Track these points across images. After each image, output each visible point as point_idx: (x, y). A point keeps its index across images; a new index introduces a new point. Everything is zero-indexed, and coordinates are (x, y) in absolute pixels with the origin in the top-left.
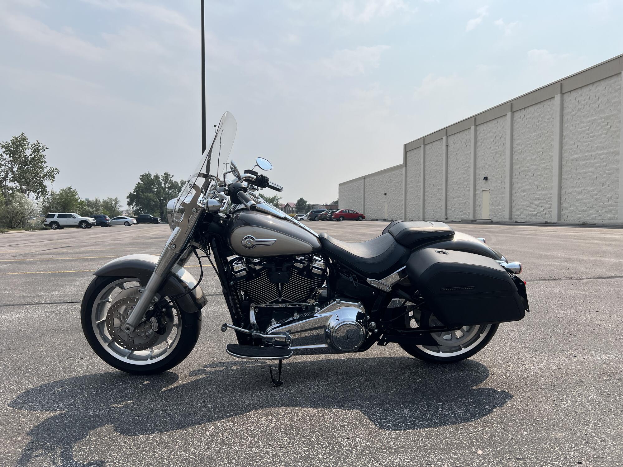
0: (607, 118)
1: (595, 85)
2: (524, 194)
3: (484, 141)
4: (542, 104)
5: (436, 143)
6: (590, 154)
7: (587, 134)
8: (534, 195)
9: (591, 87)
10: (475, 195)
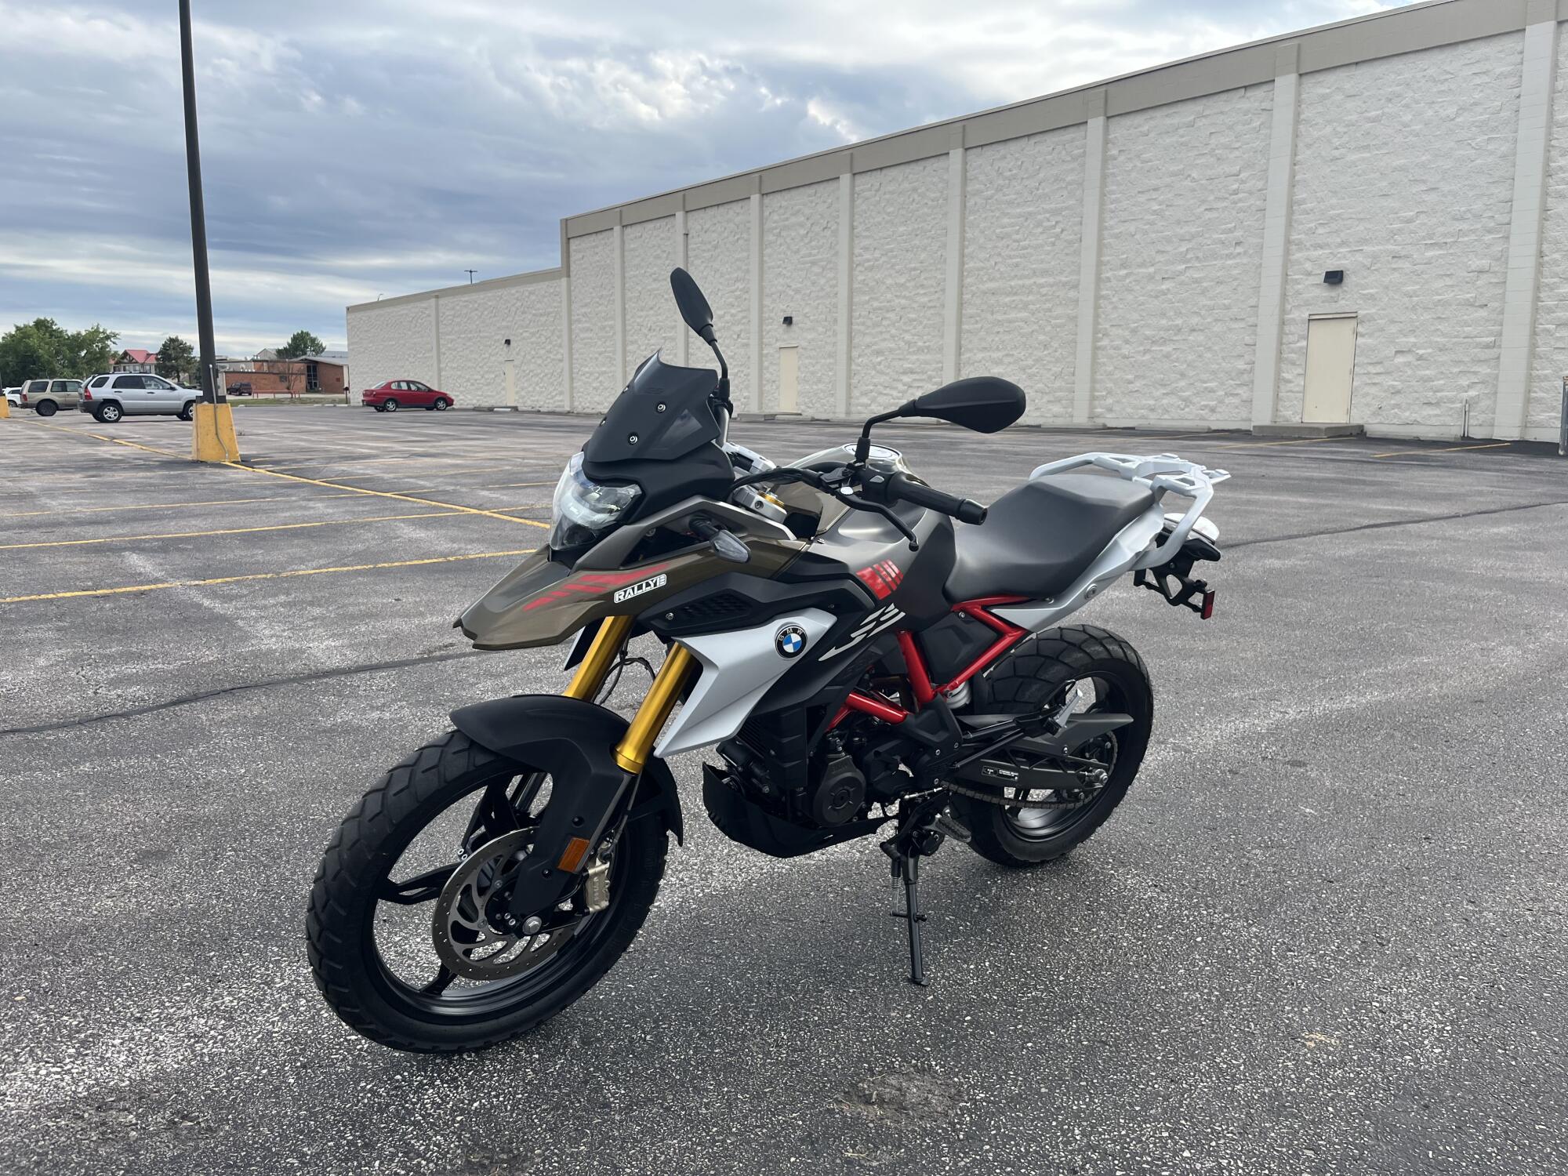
0: (1056, 212)
1: (1033, 140)
2: (879, 359)
3: (784, 234)
4: (922, 163)
5: (658, 224)
6: (1021, 282)
7: (1015, 241)
8: (901, 363)
9: (1023, 142)
10: (761, 356)
